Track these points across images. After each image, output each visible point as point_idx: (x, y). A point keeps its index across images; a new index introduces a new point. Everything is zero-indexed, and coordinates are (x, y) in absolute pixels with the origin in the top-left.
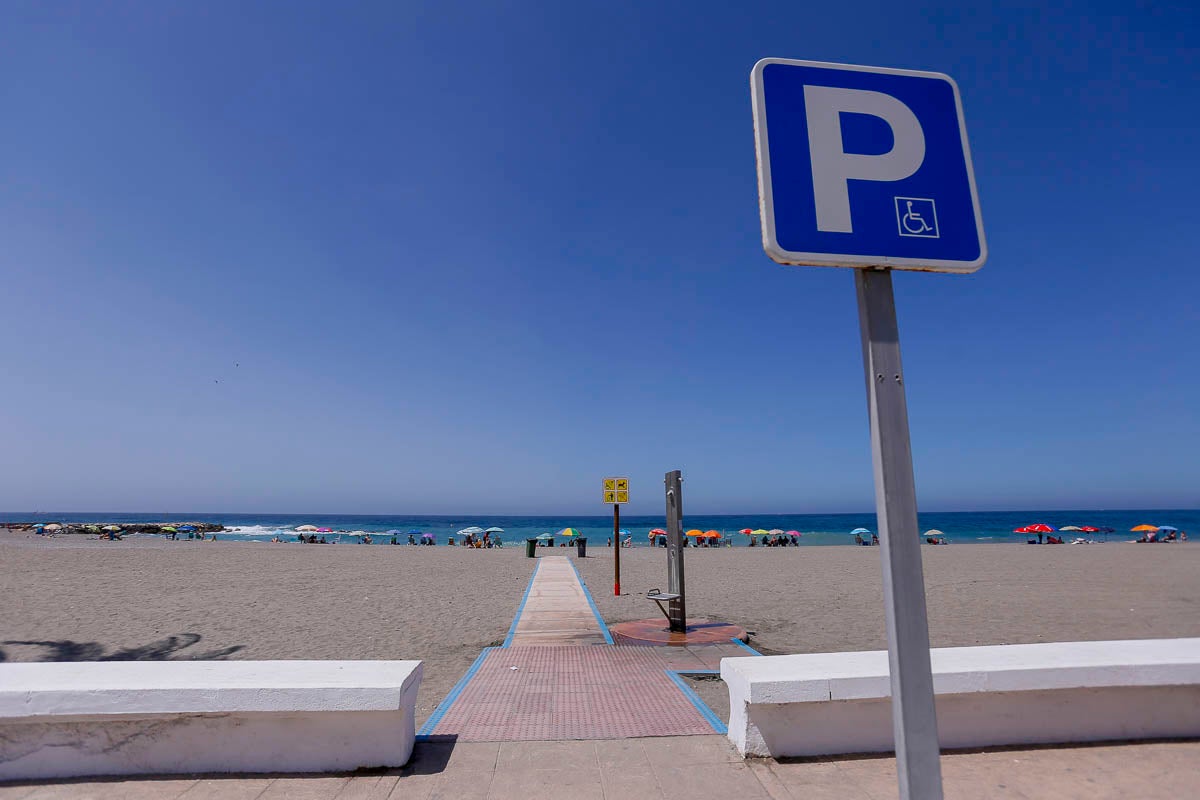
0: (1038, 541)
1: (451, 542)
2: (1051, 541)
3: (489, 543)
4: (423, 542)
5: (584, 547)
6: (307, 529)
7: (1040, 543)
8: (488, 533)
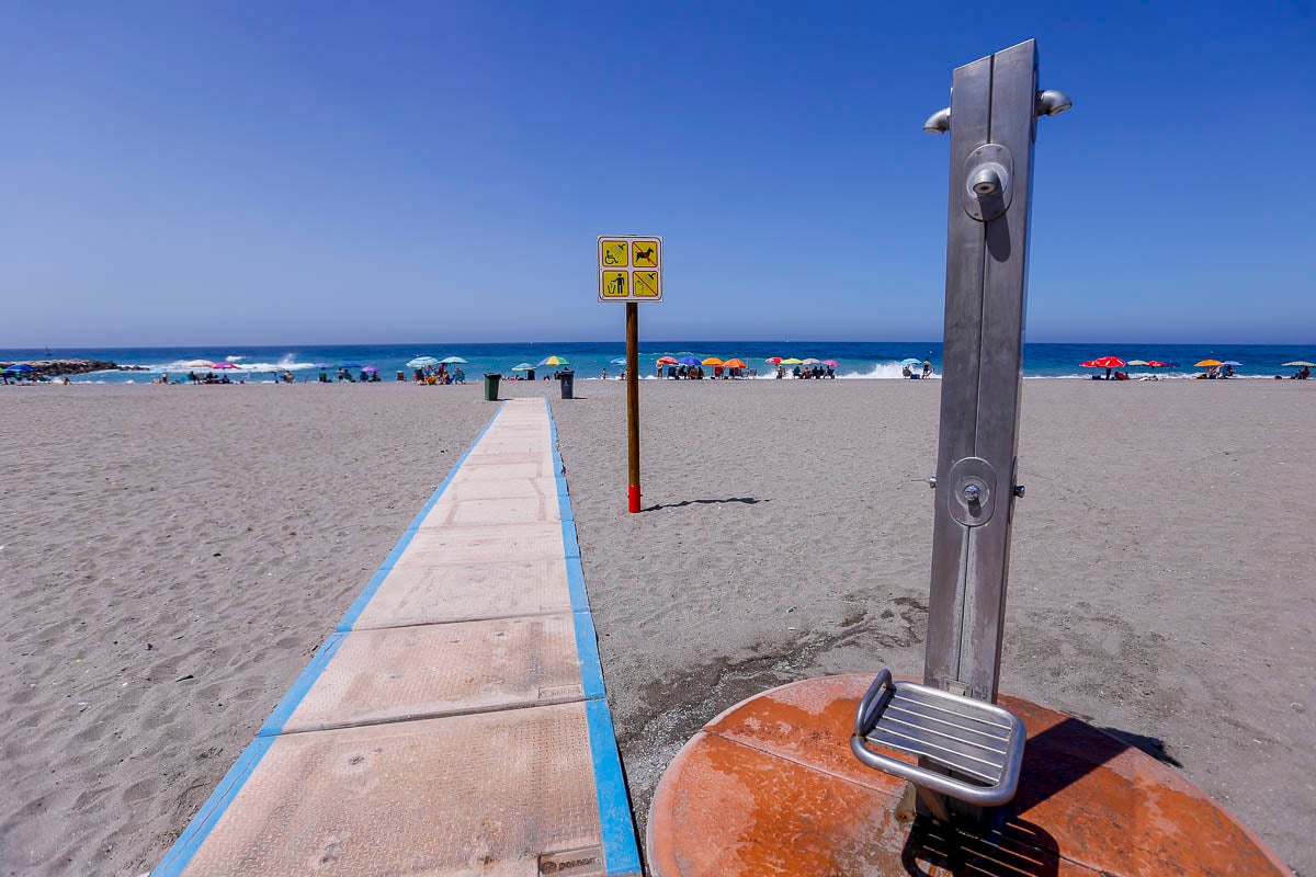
0: (1105, 377)
1: (401, 377)
2: (1119, 377)
3: (447, 378)
4: (364, 377)
5: (570, 383)
6: (200, 366)
7: (1107, 379)
8: (444, 364)
